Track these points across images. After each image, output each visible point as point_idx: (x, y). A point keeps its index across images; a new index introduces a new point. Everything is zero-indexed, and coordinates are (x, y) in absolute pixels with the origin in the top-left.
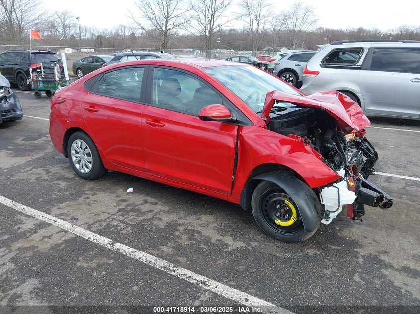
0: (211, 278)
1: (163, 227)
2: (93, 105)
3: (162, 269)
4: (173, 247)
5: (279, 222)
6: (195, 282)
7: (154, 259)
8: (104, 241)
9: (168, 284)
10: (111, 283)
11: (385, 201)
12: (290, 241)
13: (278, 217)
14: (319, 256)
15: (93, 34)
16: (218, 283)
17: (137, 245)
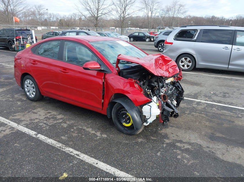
0: (82, 153)
1: (66, 127)
2: (35, 61)
3: (58, 148)
4: (68, 137)
5: (124, 124)
6: (73, 154)
7: (56, 143)
8: (32, 133)
9: (59, 155)
10: (29, 154)
11: (175, 114)
12: (130, 135)
13: (124, 122)
14: (144, 142)
15: (57, 19)
16: (85, 155)
17: (49, 136)
